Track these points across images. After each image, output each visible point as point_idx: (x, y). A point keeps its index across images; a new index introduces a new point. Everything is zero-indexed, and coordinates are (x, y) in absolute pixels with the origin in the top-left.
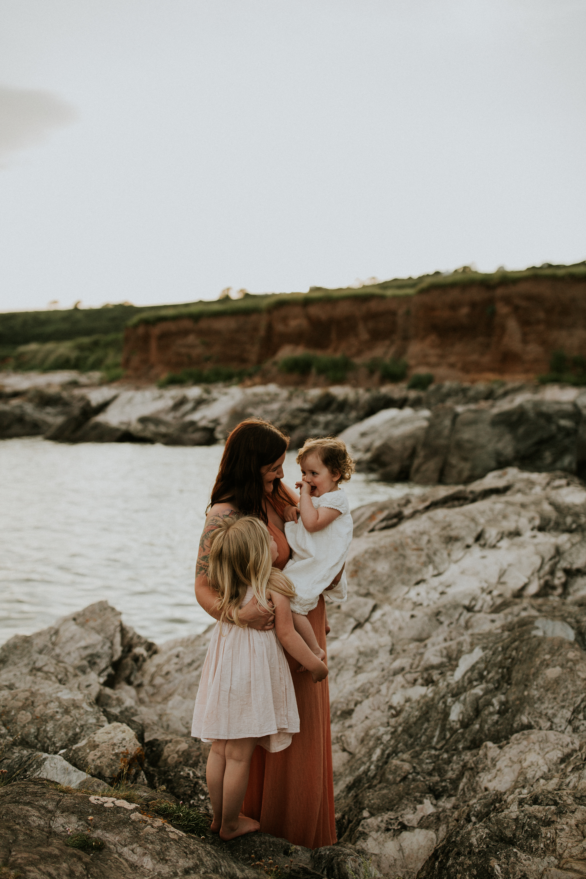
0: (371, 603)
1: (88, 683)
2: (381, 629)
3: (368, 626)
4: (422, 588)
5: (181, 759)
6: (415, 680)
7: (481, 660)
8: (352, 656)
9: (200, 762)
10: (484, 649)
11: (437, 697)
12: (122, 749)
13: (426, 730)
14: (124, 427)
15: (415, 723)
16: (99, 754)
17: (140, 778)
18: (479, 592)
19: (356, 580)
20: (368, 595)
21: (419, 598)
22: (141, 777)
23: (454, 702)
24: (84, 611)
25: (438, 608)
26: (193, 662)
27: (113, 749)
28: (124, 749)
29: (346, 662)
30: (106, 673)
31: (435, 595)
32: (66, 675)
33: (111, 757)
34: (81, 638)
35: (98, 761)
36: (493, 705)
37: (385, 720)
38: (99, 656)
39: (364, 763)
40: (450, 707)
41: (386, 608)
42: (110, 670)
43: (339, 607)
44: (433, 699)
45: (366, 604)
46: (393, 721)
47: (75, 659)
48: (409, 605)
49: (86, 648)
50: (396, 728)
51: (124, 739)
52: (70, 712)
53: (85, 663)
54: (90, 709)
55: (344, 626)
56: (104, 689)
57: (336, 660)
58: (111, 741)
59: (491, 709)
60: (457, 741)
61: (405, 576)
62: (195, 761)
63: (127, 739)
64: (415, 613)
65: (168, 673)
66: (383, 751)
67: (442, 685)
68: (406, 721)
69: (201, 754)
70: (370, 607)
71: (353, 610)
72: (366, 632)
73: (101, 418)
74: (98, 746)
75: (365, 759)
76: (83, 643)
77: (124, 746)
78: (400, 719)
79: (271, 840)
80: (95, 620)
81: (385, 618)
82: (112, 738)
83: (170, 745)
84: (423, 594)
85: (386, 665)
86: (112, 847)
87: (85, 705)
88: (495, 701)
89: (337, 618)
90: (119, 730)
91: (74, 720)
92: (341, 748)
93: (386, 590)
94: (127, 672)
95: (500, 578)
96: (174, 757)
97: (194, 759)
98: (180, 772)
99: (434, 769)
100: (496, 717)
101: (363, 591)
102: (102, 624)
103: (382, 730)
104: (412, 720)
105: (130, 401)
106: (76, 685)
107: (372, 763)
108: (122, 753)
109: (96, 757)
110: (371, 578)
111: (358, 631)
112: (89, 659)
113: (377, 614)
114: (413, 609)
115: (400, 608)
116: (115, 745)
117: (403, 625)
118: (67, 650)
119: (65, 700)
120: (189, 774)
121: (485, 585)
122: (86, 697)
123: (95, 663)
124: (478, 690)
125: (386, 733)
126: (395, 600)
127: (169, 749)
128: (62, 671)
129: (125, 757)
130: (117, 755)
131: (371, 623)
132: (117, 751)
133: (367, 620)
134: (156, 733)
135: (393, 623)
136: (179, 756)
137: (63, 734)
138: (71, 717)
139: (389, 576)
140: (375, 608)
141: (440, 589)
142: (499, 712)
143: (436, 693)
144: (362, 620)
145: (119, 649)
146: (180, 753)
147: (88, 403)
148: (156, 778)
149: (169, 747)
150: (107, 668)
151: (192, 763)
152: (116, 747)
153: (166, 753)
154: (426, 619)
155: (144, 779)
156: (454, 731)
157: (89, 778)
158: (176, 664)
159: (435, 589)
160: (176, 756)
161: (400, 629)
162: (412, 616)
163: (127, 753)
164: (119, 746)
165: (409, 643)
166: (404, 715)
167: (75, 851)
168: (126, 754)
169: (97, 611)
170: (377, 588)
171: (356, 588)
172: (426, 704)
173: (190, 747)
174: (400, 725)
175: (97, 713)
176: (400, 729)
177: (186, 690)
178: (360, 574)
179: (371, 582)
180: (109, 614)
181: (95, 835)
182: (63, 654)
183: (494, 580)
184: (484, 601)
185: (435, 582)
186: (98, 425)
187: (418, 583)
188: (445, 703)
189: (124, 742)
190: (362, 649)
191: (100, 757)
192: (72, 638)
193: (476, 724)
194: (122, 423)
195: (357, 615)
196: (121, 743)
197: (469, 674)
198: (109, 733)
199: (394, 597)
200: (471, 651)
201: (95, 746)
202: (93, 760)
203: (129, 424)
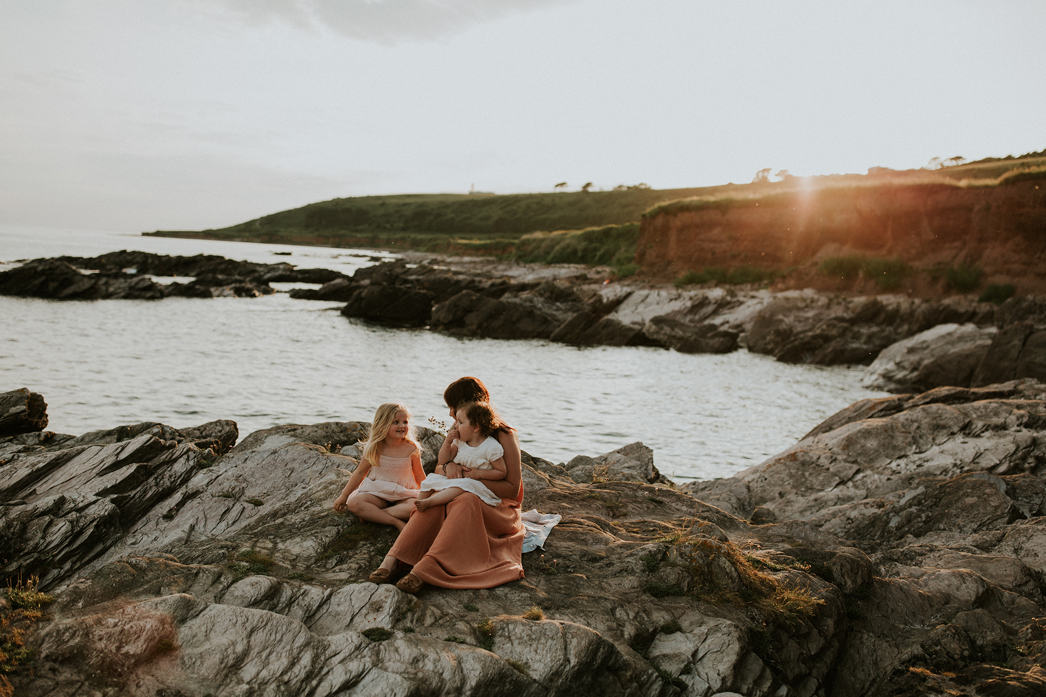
0: (855, 467)
2: (861, 486)
3: (850, 484)
4: (902, 462)
6: (872, 506)
7: (923, 493)
8: (832, 500)
10: (926, 487)
13: (871, 532)
14: (637, 328)
15: (864, 528)
18: (951, 466)
19: (846, 452)
20: (855, 462)
21: (899, 468)
23: (894, 516)
24: (624, 448)
25: (912, 475)
29: (826, 503)
31: (913, 467)
36: (921, 517)
37: (842, 525)
40: (891, 519)
41: (869, 472)
43: (828, 469)
44: (880, 515)
45: (851, 468)
46: (848, 526)
48: (888, 472)
50: (849, 529)
55: (830, 482)
57: (818, 501)
59: (919, 519)
61: (891, 452)
64: (892, 477)
67: (890, 507)
68: (857, 526)
70: (854, 470)
71: (839, 471)
72: (848, 488)
73: (612, 317)
78: (854, 525)
81: (865, 479)
84: (903, 465)
88: (923, 515)
89: (825, 476)
93: (872, 460)
95: (974, 459)
100: (921, 523)
101: (851, 459)
103: (839, 530)
104: (862, 526)
105: (644, 300)
110: (859, 452)
111: (841, 487)
113: (860, 476)
114: (892, 475)
115: (880, 473)
117: (880, 485)
121: (958, 462)
124: (914, 509)
126: (878, 468)
131: (853, 482)
133: (850, 479)
135: (871, 483)
139: (876, 451)
140: (858, 472)
141: (918, 463)
142: (924, 521)
143: (883, 511)
144: (846, 479)
154: (900, 481)
156: (890, 531)
159: (914, 462)
161: (877, 487)
162: (889, 479)
166: (857, 522)
170: (864, 459)
171: (845, 457)
172: (874, 517)
174: (853, 528)
178: (851, 448)
179: (860, 454)
183: (968, 460)
184: (954, 473)
185: (916, 457)
187: (900, 458)
188: (888, 516)
190: (840, 496)
193: (906, 527)
194: (635, 323)
195: (842, 475)
197: (910, 501)
199: (877, 466)
203: (642, 324)
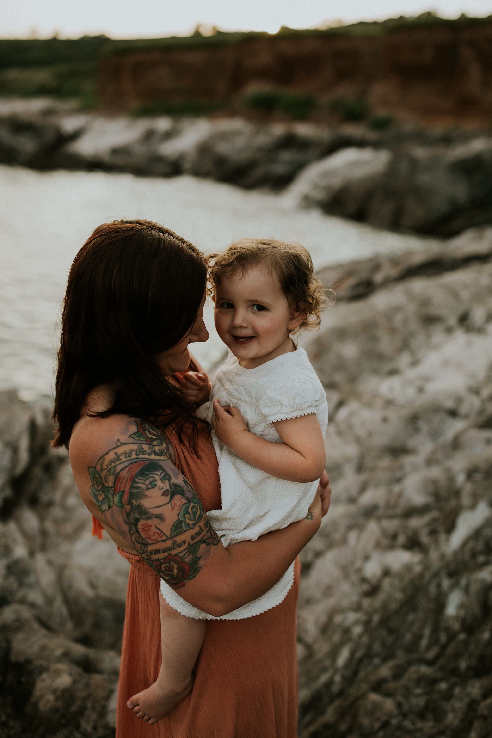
6: (394, 537)
7: (488, 523)
11: (427, 574)
13: (411, 624)
23: (452, 587)
39: (324, 670)
40: (446, 595)
48: (380, 403)
50: (370, 615)
66: (353, 653)
67: (434, 555)
75: (327, 663)
78: (377, 602)
99: (427, 707)
103: (351, 616)
107: (336, 671)
114: (385, 409)
124: (487, 574)
125: (356, 622)
156: (452, 634)
162: (385, 420)
166: (381, 596)
172: (412, 582)
174: (376, 612)
176: (376, 618)
188: (439, 586)
197: (470, 545)
200: (473, 506)
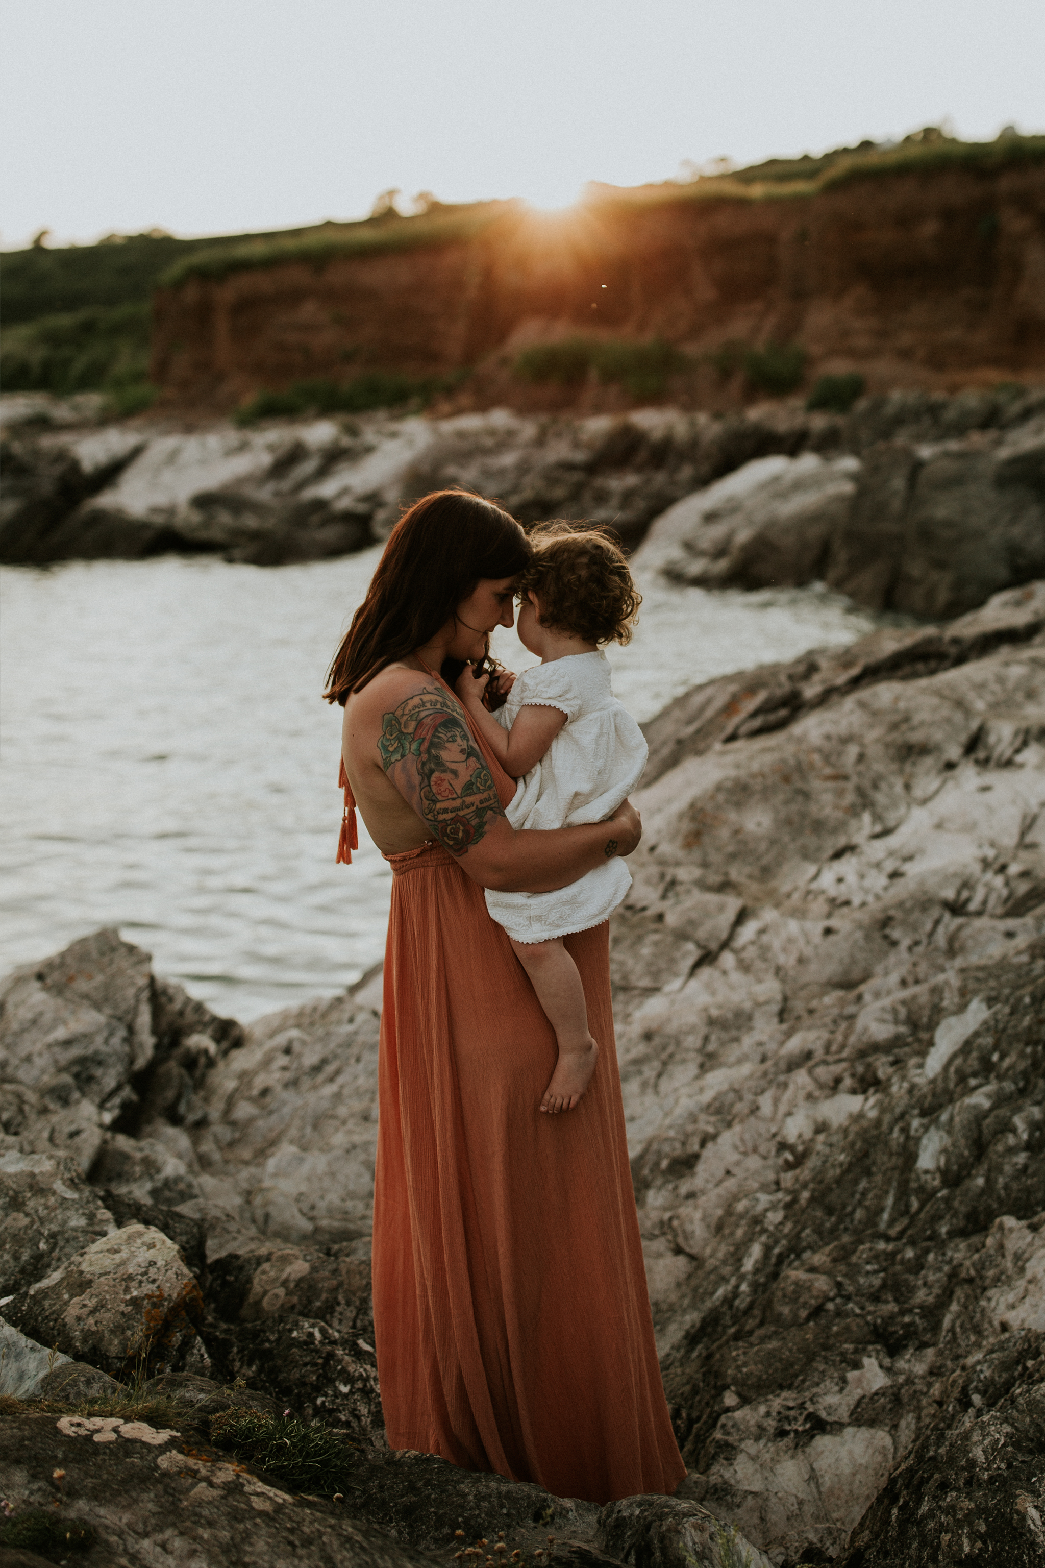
0: (733, 904)
1: (73, 1128)
2: (759, 964)
3: (728, 959)
4: (848, 866)
5: (295, 1299)
6: (838, 1081)
7: (986, 1027)
8: (692, 1030)
9: (338, 1304)
10: (990, 1001)
11: (887, 1118)
12: (148, 1288)
14: (159, 520)
15: (838, 1181)
16: (92, 1303)
17: (193, 1354)
18: (976, 868)
19: (696, 855)
20: (725, 886)
21: (843, 887)
22: (195, 1351)
23: (926, 1128)
24: (63, 955)
25: (885, 910)
26: (324, 1062)
27: (127, 1290)
28: (153, 1287)
29: (678, 1043)
30: (117, 1101)
31: (878, 881)
32: (21, 1111)
33: (122, 1307)
34: (58, 1021)
35: (91, 1321)
36: (1014, 1130)
37: (771, 1176)
38: (97, 1060)
39: (724, 1279)
40: (918, 1140)
41: (769, 915)
42: (127, 1092)
43: (660, 917)
44: (878, 1123)
45: (721, 908)
46: (788, 1179)
47: (43, 1072)
48: (819, 906)
49: (67, 1043)
50: (794, 1194)
51: (152, 1263)
52: (23, 1204)
53: (67, 1078)
54: (71, 1195)
55: (672, 961)
56: (113, 1138)
57: (657, 1041)
58: (121, 1271)
59: (1011, 1140)
60: (936, 1218)
61: (810, 840)
62: (327, 1300)
63: (160, 1263)
64: (833, 923)
65: (265, 1092)
66: (768, 1249)
67: (898, 1089)
68: (818, 1177)
69: (341, 1284)
70: (730, 915)
71: (692, 923)
72: (725, 973)
73: (106, 500)
74: (90, 1283)
75: (727, 1270)
76: (61, 1033)
77: (154, 1281)
78: (805, 1172)
79: (504, 1488)
80: (90, 977)
81: (765, 938)
82: (123, 1263)
83: (266, 1266)
84: (851, 879)
85: (771, 1047)
86: (114, 1539)
87: (58, 1186)
88: (1019, 1121)
89: (656, 944)
90: (139, 1241)
91: (32, 1222)
92: (672, 1246)
93: (766, 873)
94: (170, 1094)
95: (1023, 834)
96: (276, 1296)
97: (324, 1296)
98: (291, 1331)
99: (884, 1286)
100: (1021, 1158)
101: (715, 879)
102: (107, 986)
103: (764, 1199)
105: (172, 458)
106: (46, 1134)
107: (742, 1278)
108: (148, 1297)
109: (86, 1310)
110: (731, 849)
111: (706, 973)
112: (75, 1069)
113: (748, 931)
114: (829, 916)
115: (799, 913)
116: (130, 1278)
117: (808, 951)
118: (23, 1051)
119: (10, 1176)
120: (311, 1335)
121: (991, 853)
122: (62, 1168)
123: (91, 1079)
124: (980, 1099)
125: (773, 1207)
126: (789, 895)
127: (264, 1277)
128: (11, 1104)
129: (155, 1305)
130: (135, 1302)
131: (735, 952)
132: (135, 1293)
133: (725, 945)
134: (235, 1239)
135: (784, 950)
136: (289, 1293)
137: (6, 1257)
138: (27, 1215)
139: (773, 842)
140: (742, 917)
141: (889, 866)
142: (1028, 1147)
143: (883, 1109)
144: (714, 946)
145: (147, 1040)
146: (292, 1285)
147: (75, 466)
148: (235, 1350)
149: (264, 1272)
150: (119, 1088)
151: (319, 1308)
152: (134, 1284)
153: (257, 1288)
154: (859, 935)
155: (202, 1356)
156: (927, 1195)
157: (68, 1364)
158: (284, 1069)
159: (878, 865)
160: (281, 1292)
161: (801, 961)
162: (828, 931)
163: (161, 1297)
164: (141, 1282)
165: (823, 994)
166: (813, 1162)
167: (22, 1558)
168: (157, 1300)
169: (95, 954)
170: (747, 870)
171: (697, 872)
172: (863, 1134)
173: (314, 1269)
174: (805, 1186)
175: (88, 1202)
176: (805, 1195)
177: (308, 1130)
178: (706, 839)
179: (732, 857)
180: (122, 961)
181: (72, 1514)
182: (14, 1061)
183: (1009, 840)
184: (990, 888)
185: (878, 849)
186: (99, 517)
187: (838, 855)
188: (905, 1130)
189: (152, 1271)
190: (715, 1012)
191: (93, 1312)
192: (34, 1022)
193: (977, 1175)
194: (155, 510)
195: (701, 933)
196: (146, 1273)
197: (958, 1061)
198: (117, 1251)
199: (785, 888)
200: (962, 1008)
201: (81, 1284)
202: (79, 1319)
203: (171, 511)
